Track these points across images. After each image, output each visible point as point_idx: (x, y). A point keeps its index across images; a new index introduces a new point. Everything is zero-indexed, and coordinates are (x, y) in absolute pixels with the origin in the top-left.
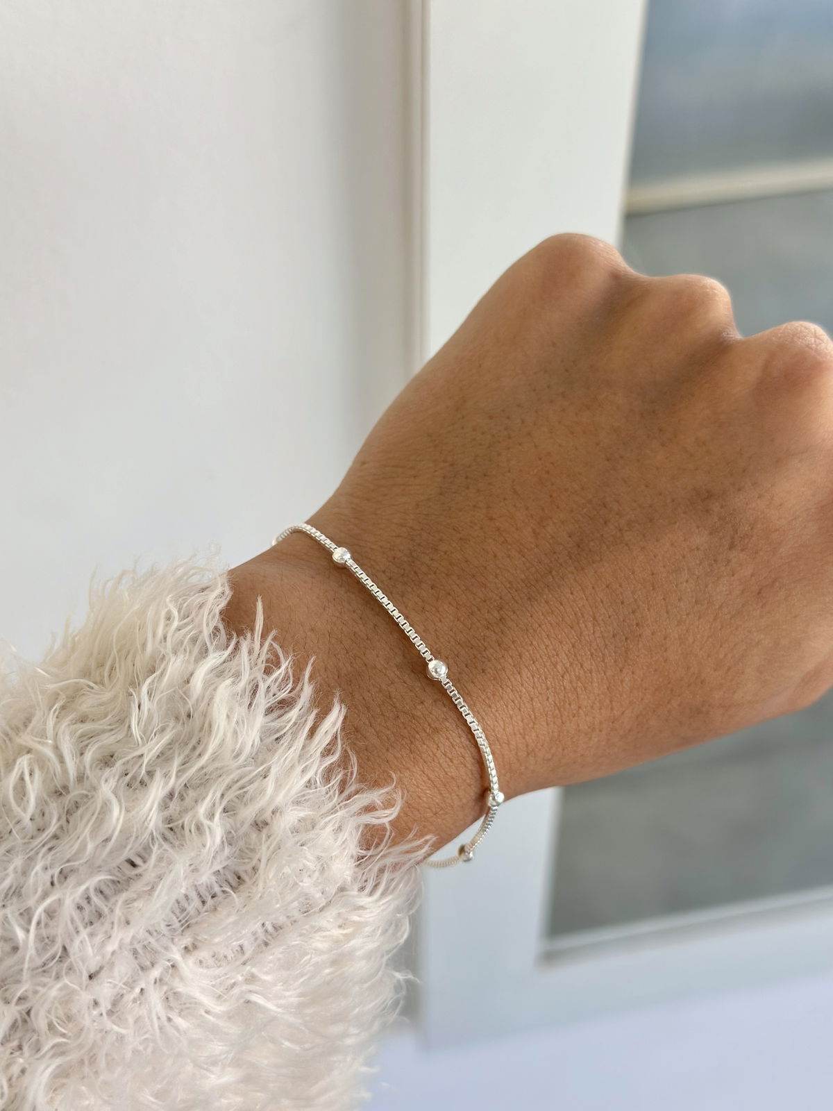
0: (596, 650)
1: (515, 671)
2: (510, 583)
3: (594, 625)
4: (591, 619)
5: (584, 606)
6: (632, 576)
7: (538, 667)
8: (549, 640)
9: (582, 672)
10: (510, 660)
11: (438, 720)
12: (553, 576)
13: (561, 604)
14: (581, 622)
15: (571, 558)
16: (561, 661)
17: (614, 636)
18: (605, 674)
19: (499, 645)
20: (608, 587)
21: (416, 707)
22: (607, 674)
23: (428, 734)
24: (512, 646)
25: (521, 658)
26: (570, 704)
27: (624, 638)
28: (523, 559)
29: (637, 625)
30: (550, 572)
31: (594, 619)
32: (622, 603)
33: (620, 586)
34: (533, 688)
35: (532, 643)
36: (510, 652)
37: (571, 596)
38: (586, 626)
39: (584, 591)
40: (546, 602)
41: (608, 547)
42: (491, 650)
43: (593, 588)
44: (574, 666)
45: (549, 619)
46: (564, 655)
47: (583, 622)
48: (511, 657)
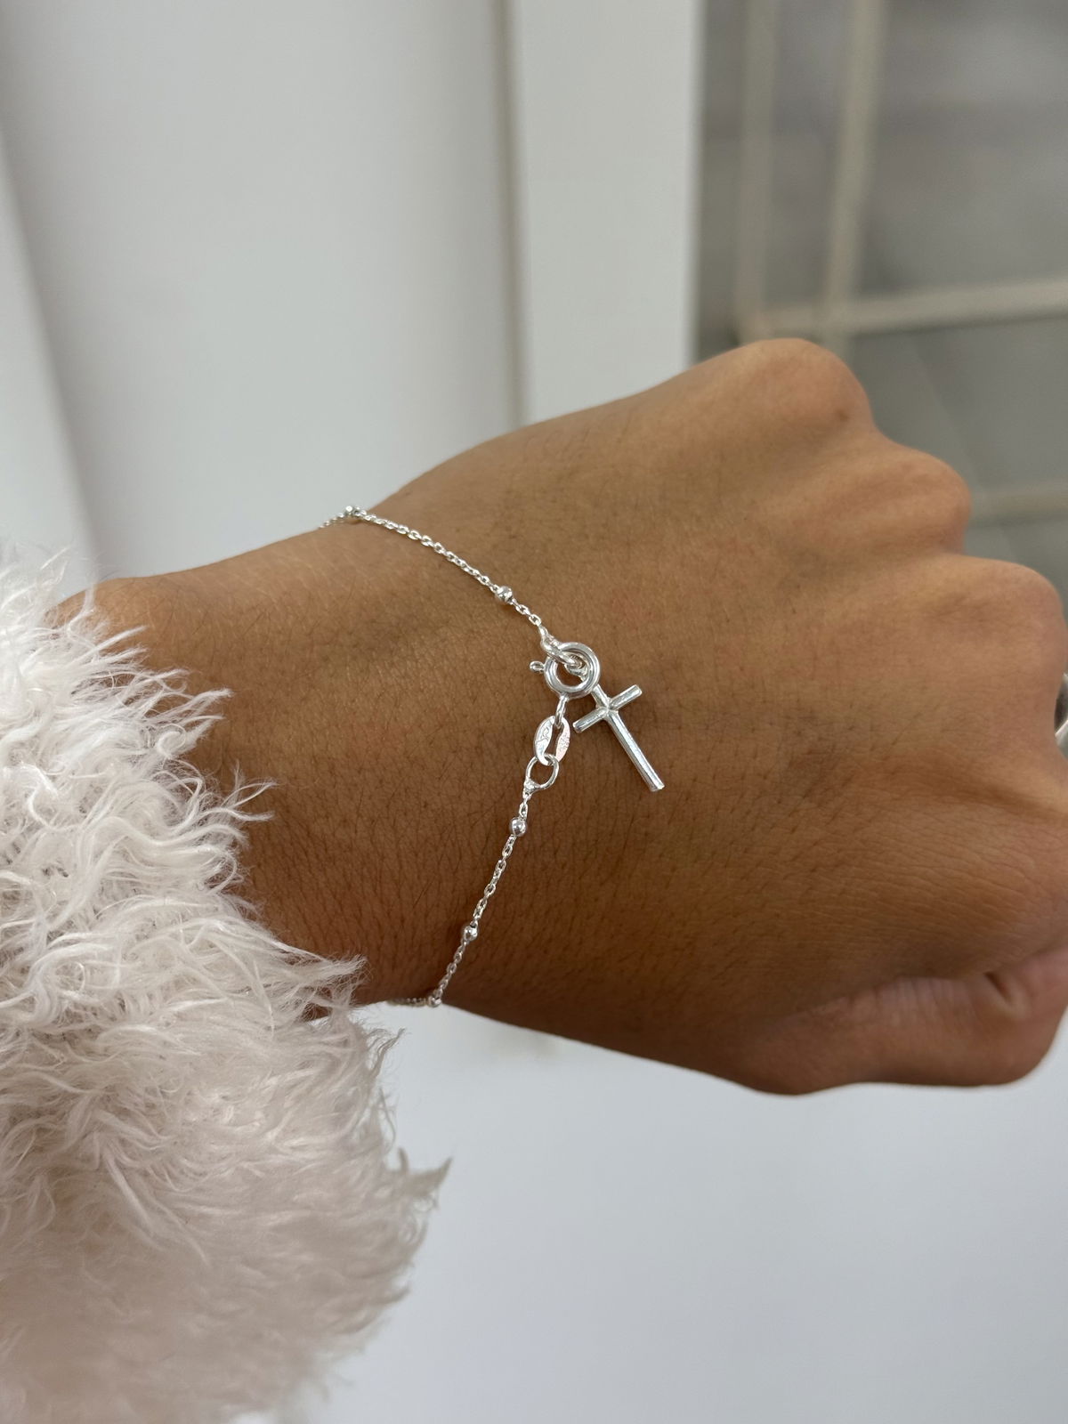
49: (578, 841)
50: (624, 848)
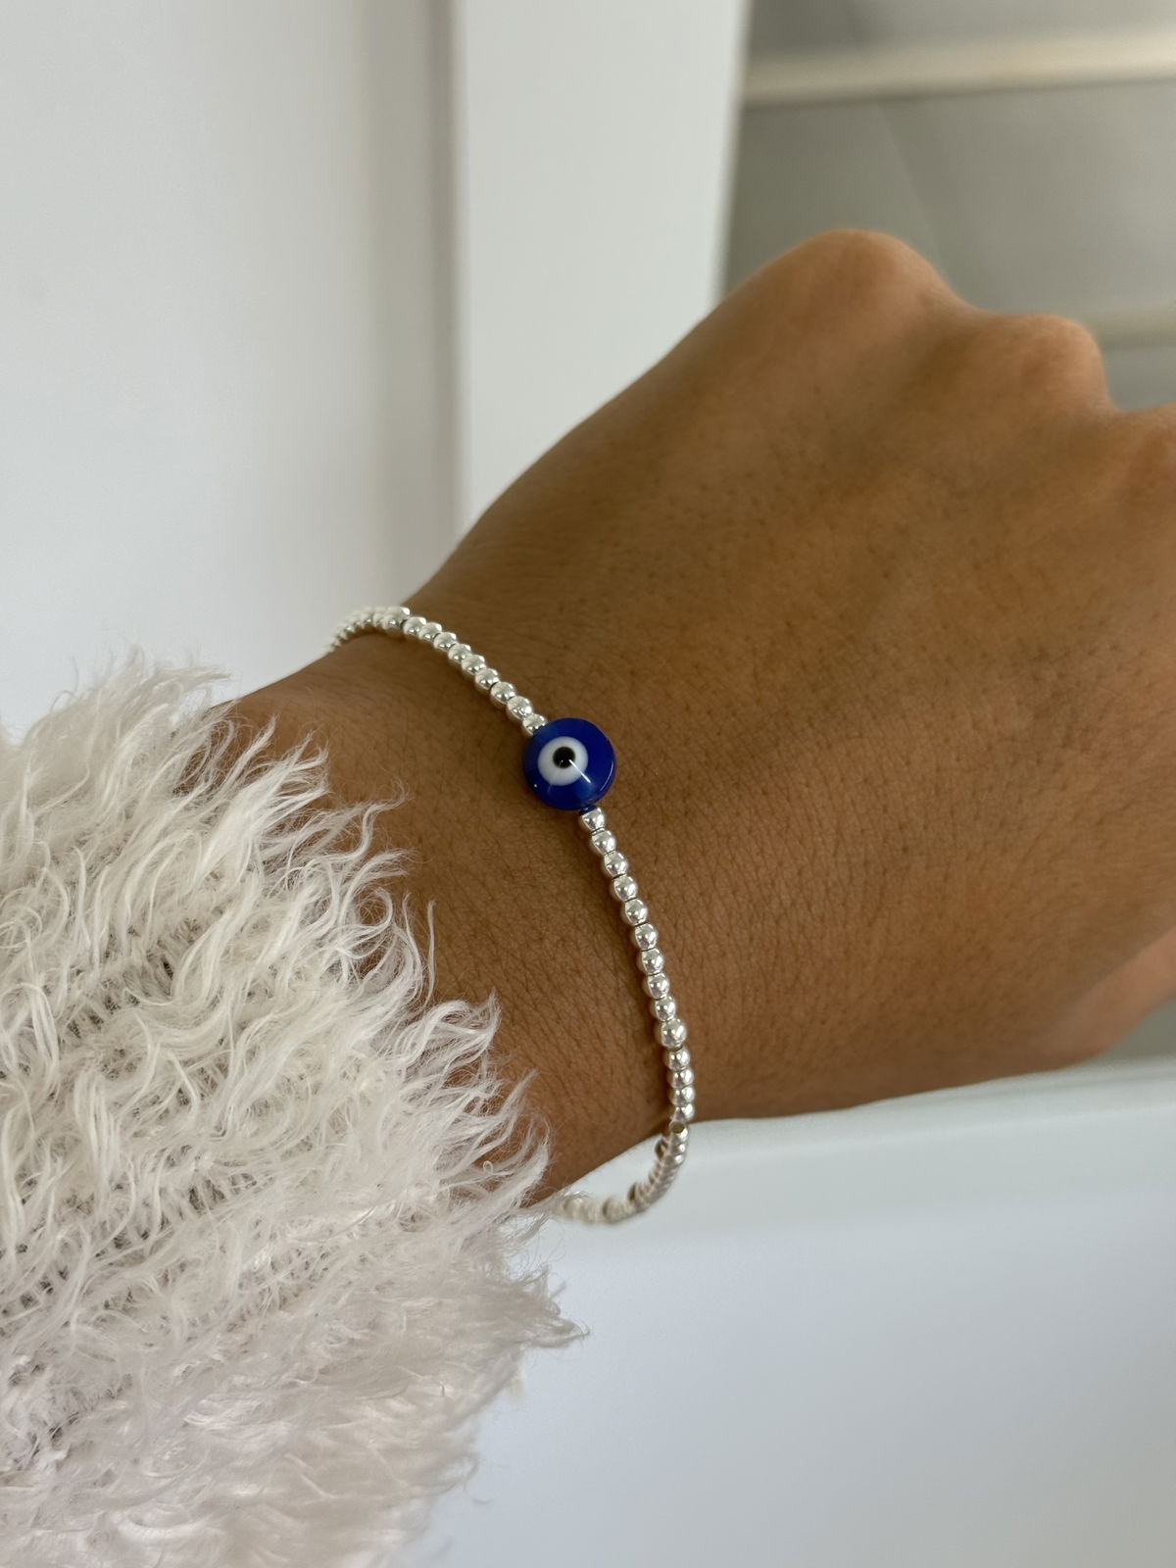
0: (835, 884)
1: (701, 904)
2: (707, 754)
3: (837, 844)
4: (833, 831)
5: (824, 807)
6: (906, 768)
7: (740, 899)
8: (763, 857)
9: (809, 919)
10: (696, 887)
11: (564, 972)
12: (779, 753)
13: (788, 799)
14: (817, 833)
15: (812, 726)
16: (779, 897)
17: (866, 863)
18: (844, 926)
19: (680, 856)
20: (866, 781)
21: (528, 946)
22: (849, 927)
23: (544, 994)
24: (702, 861)
25: (714, 882)
26: (783, 970)
27: (881, 869)
28: (733, 719)
29: (905, 850)
30: (777, 745)
31: (839, 832)
32: (885, 810)
33: (886, 782)
34: (728, 935)
35: (733, 858)
36: (697, 869)
37: (806, 790)
38: (824, 842)
39: (827, 784)
40: (764, 793)
41: (874, 717)
42: (666, 863)
43: (843, 780)
44: (798, 906)
45: (766, 821)
46: (783, 887)
47: (820, 834)
48: (698, 878)
49: (830, 884)
50: (884, 874)
